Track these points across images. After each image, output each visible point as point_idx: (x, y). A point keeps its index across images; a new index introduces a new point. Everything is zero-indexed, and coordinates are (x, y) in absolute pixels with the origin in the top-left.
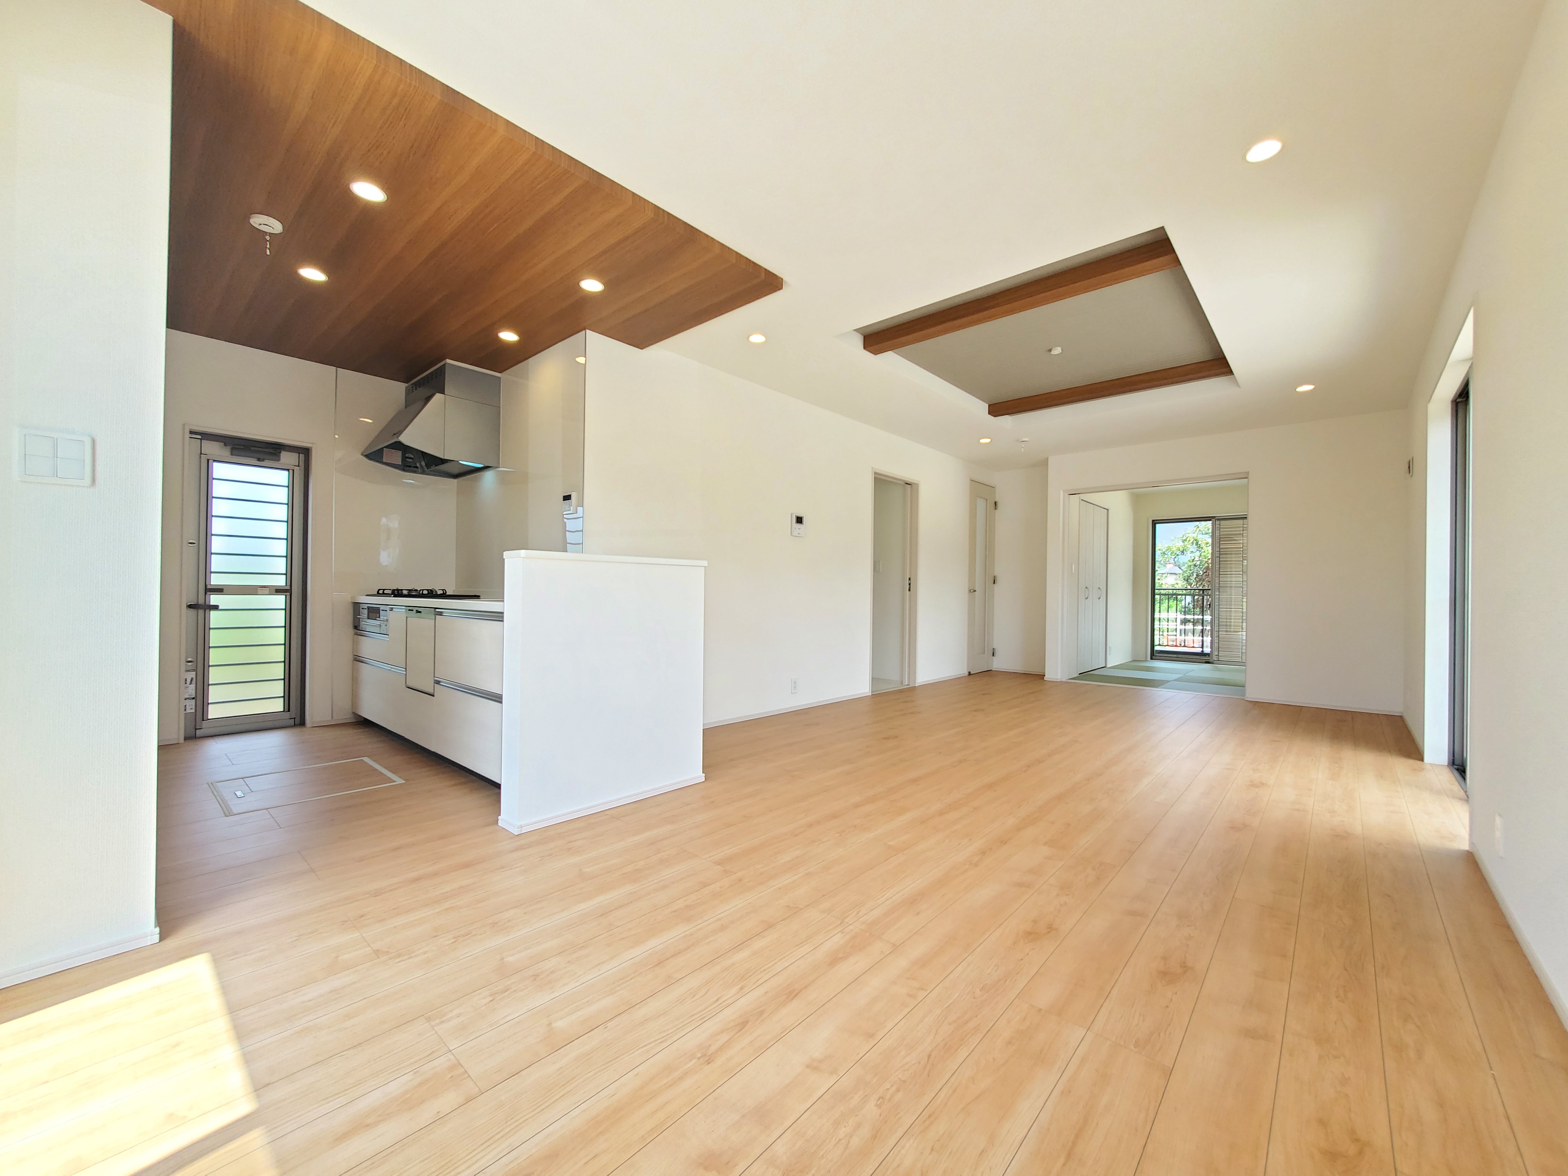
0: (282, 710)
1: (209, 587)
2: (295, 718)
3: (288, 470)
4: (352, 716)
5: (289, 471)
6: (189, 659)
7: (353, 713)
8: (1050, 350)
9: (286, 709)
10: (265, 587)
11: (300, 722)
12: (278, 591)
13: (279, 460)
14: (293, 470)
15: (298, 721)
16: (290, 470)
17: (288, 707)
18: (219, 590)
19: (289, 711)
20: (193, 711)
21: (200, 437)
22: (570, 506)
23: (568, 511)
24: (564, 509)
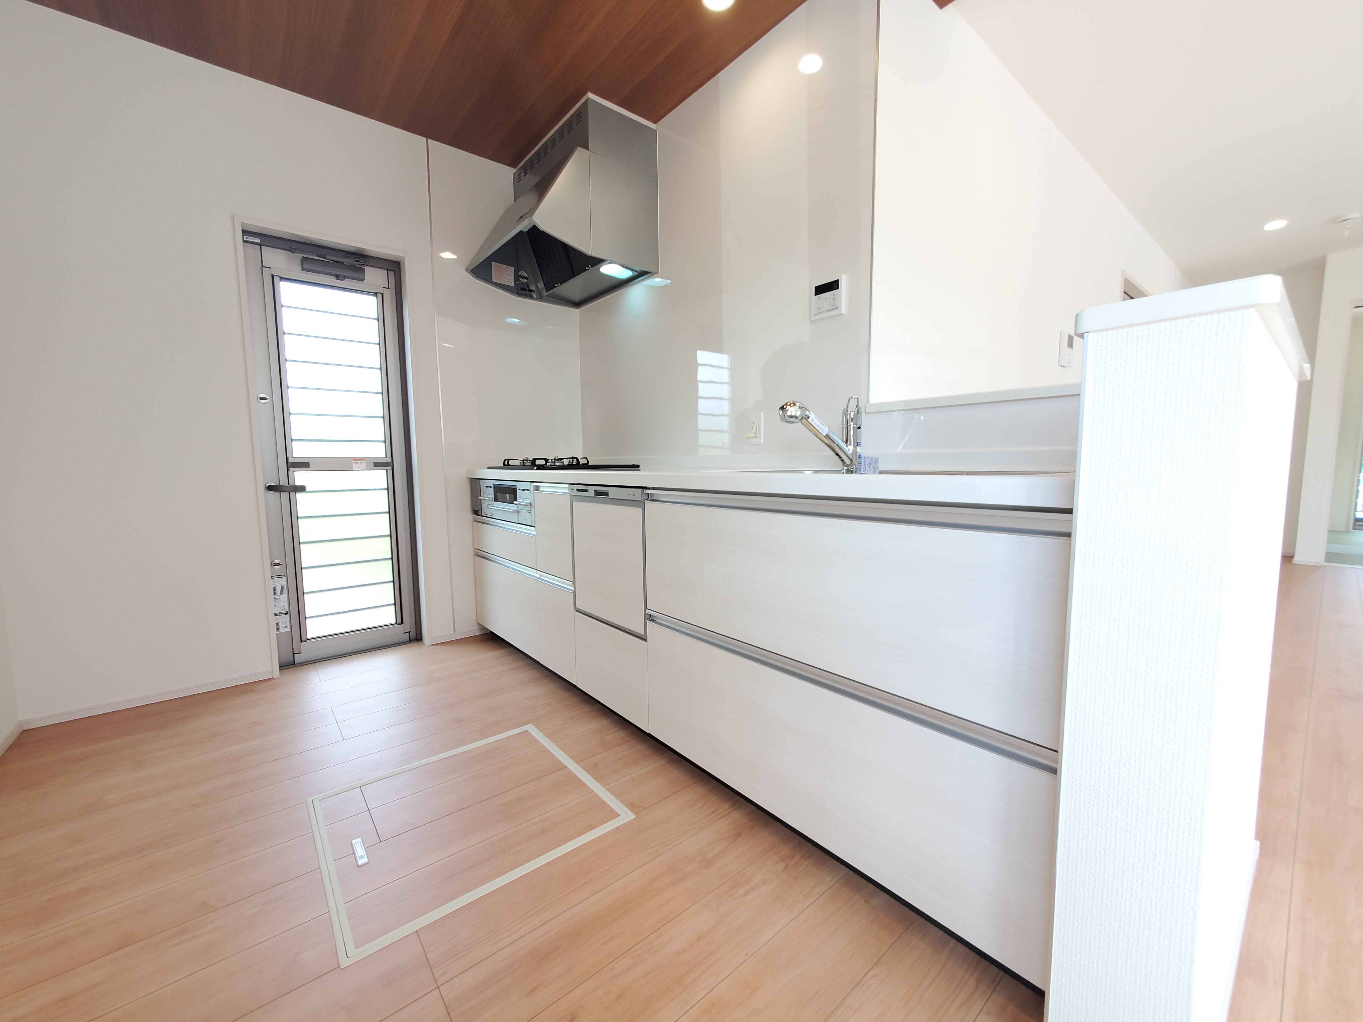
0: (394, 621)
1: (290, 461)
2: (409, 632)
3: (376, 294)
4: (477, 627)
5: (376, 296)
6: (277, 561)
7: (479, 624)
9: (399, 621)
10: (361, 460)
11: (416, 637)
12: (378, 464)
13: (363, 280)
14: (382, 294)
15: (413, 634)
16: (378, 294)
17: (401, 620)
18: (304, 465)
19: (402, 623)
20: (288, 630)
21: (258, 241)
22: (835, 298)
23: (828, 311)
24: (819, 308)
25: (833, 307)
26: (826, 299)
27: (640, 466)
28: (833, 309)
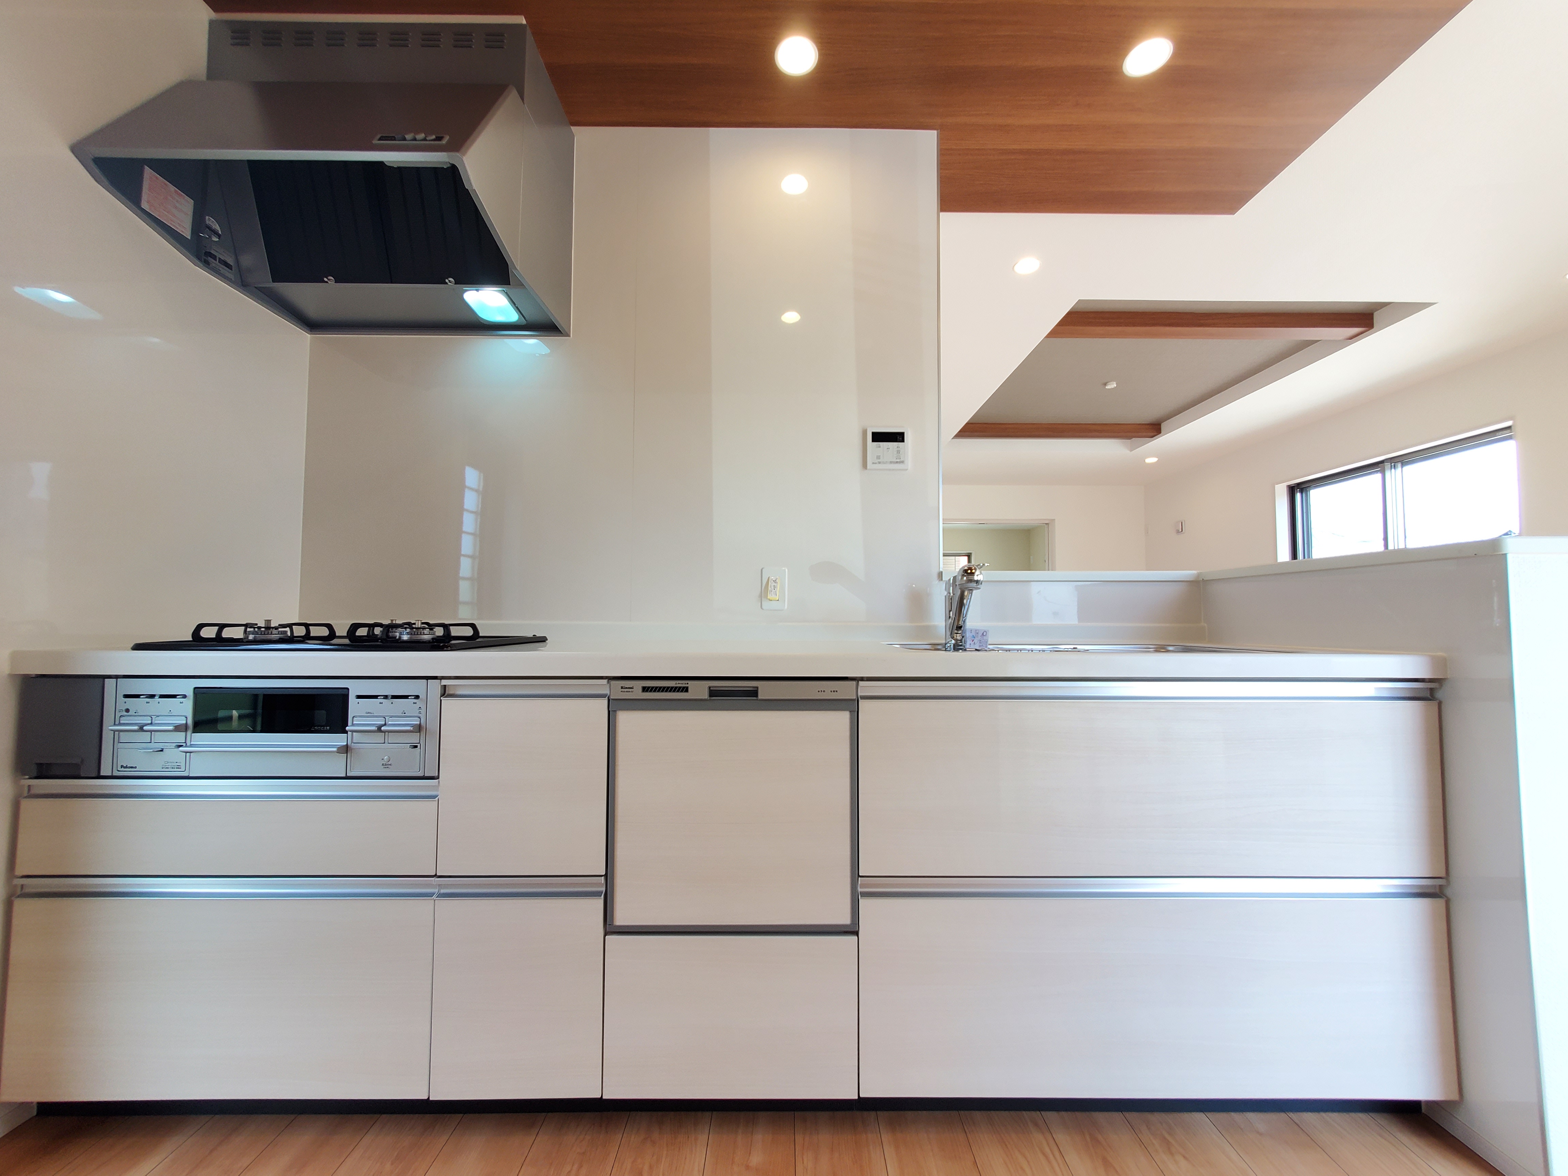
8: (1105, 384)
22: (900, 451)
23: (891, 462)
24: (878, 457)
25: (898, 460)
26: (888, 450)
27: (547, 640)
28: (897, 462)
